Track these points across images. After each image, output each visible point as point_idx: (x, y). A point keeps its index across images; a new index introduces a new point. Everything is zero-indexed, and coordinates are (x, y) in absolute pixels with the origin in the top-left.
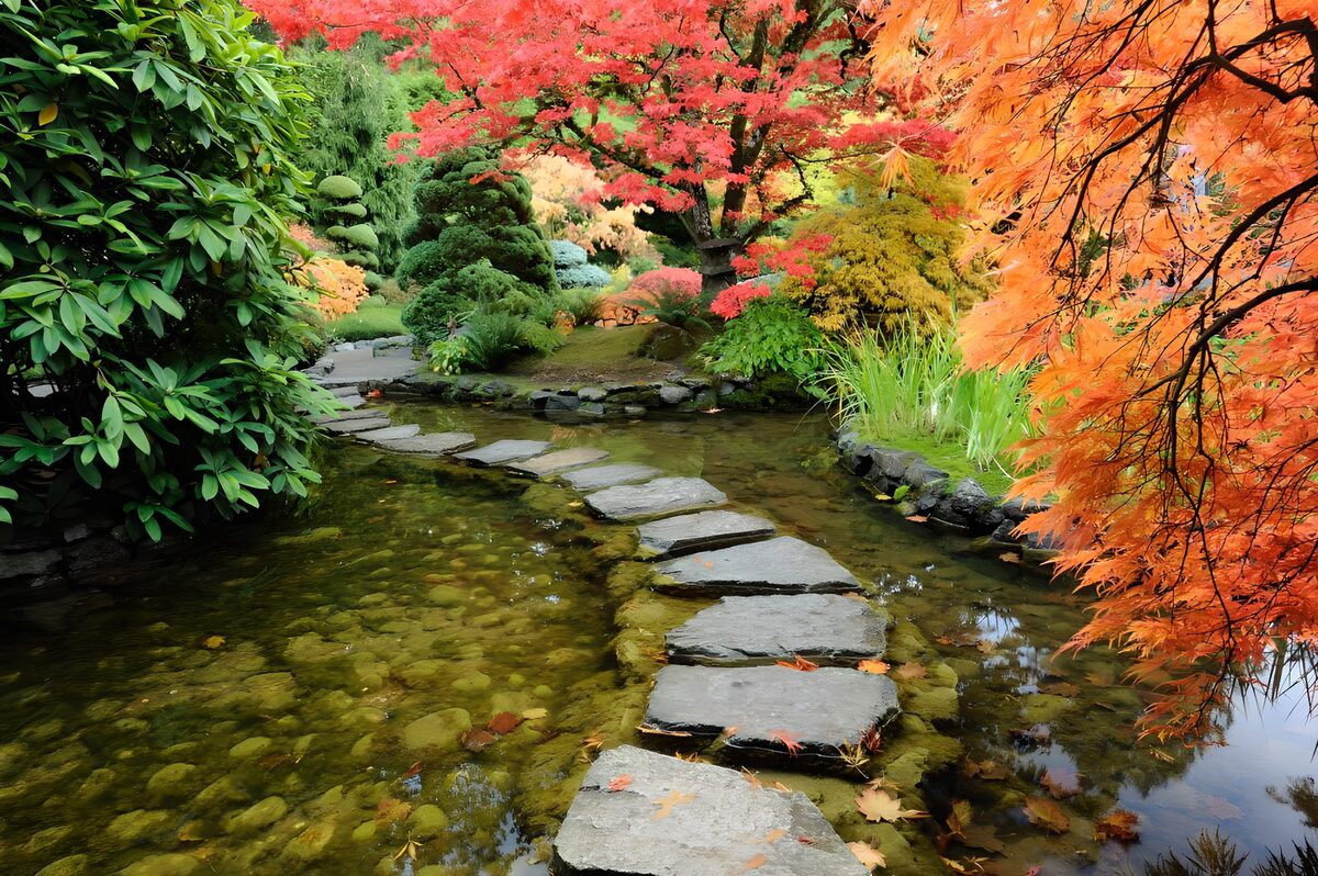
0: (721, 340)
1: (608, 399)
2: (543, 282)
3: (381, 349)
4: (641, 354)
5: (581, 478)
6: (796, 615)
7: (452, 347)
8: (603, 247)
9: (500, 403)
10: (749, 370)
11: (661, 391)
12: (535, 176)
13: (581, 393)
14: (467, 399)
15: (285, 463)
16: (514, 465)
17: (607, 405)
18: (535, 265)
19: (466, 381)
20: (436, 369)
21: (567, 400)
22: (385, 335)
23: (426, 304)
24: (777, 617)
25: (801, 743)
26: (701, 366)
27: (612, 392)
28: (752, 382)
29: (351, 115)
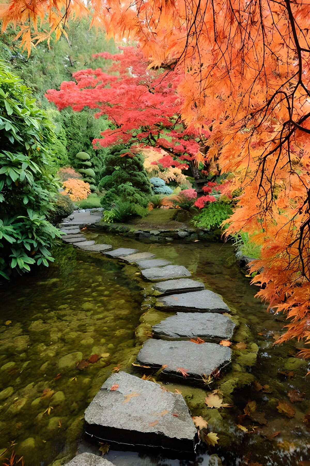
0: (200, 215)
1: (160, 235)
2: (147, 191)
3: (93, 212)
4: (174, 219)
5: (142, 264)
6: (201, 321)
7: (111, 213)
8: (171, 180)
9: (125, 234)
10: (209, 227)
11: (178, 233)
12: (148, 155)
13: (151, 232)
14: (114, 232)
15: (42, 254)
16: (121, 257)
17: (159, 237)
18: (144, 186)
19: (115, 226)
20: (105, 221)
21: (146, 234)
22: (95, 207)
23: (107, 197)
24: (194, 321)
25: (188, 373)
26: (193, 224)
27: (161, 232)
28: (210, 231)
29: (88, 132)
